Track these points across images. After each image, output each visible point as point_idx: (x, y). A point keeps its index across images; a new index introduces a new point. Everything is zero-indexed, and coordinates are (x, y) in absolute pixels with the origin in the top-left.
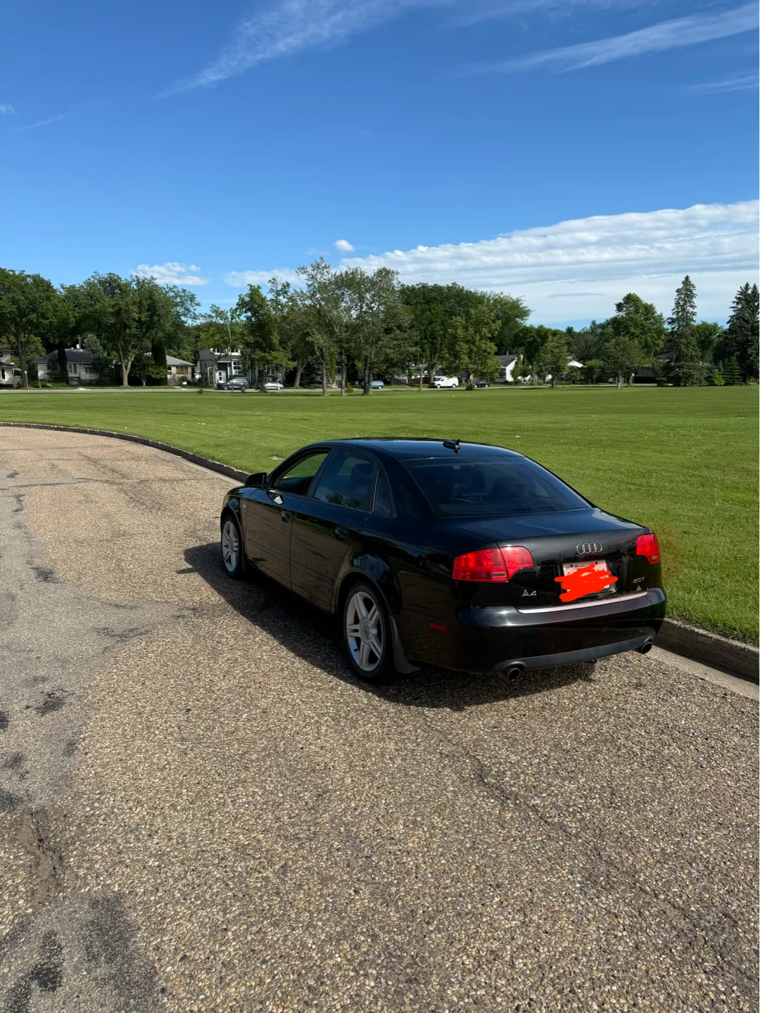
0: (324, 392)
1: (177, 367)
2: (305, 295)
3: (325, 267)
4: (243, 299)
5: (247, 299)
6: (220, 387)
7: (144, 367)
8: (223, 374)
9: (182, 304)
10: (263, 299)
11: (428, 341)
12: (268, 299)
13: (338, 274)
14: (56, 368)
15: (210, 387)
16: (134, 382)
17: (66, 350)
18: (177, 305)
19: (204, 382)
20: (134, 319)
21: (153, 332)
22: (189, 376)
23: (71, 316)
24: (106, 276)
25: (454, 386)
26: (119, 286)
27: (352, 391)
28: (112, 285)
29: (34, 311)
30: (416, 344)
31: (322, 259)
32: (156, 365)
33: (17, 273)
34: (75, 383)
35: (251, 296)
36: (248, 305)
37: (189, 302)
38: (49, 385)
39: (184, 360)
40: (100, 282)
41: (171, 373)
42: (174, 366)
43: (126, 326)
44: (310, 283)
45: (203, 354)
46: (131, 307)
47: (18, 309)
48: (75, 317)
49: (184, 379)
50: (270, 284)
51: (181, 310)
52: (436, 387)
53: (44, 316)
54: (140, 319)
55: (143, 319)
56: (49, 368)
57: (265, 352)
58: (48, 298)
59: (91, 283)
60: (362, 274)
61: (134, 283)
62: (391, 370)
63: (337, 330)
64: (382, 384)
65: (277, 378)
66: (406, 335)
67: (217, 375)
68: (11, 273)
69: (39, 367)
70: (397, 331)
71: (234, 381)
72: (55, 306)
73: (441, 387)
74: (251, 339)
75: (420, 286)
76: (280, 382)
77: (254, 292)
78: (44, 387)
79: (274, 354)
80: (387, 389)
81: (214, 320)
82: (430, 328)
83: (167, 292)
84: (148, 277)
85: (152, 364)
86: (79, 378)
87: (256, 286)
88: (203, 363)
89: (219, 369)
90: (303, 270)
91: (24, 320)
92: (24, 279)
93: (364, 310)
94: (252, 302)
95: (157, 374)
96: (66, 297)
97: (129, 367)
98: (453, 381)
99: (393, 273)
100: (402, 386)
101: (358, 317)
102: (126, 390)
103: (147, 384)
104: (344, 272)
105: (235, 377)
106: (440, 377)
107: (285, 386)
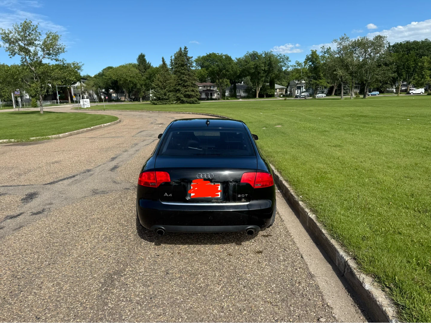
0: (341, 98)
1: (279, 89)
2: (336, 52)
3: (347, 38)
4: (308, 57)
5: (310, 57)
6: (296, 97)
7: (265, 90)
8: (299, 91)
9: (283, 61)
10: (317, 56)
11: (405, 70)
12: (320, 56)
13: (353, 41)
14: (232, 92)
15: (292, 97)
16: (261, 96)
17: (236, 84)
18: (281, 62)
19: (290, 95)
20: (262, 70)
21: (270, 75)
22: (284, 93)
23: (238, 70)
24: (252, 53)
25: (421, 93)
26: (257, 56)
27: (359, 97)
28: (254, 56)
29: (225, 69)
30: (394, 72)
31: (345, 34)
32: (270, 88)
33: (220, 54)
34: (239, 97)
35: (312, 55)
36: (310, 59)
37: (286, 60)
38: (229, 98)
39: (283, 86)
40: (250, 55)
41: (276, 92)
42: (278, 89)
43: (259, 73)
44: (338, 46)
45: (291, 83)
46: (261, 65)
47: (219, 69)
48: (239, 70)
49: (282, 94)
50: (321, 49)
51: (282, 64)
52: (410, 94)
53: (227, 71)
54: (265, 69)
55: (266, 69)
56: (230, 92)
57: (316, 80)
58: (230, 63)
59: (246, 56)
60: (367, 40)
61: (264, 54)
62: (384, 86)
63: (351, 68)
64: (378, 93)
65: (324, 92)
66: (389, 68)
67: (296, 91)
68: (218, 55)
69: (226, 91)
70: (384, 66)
71: (303, 94)
72: (232, 67)
73: (413, 94)
74: (310, 74)
75: (405, 42)
76: (325, 94)
77: (314, 53)
78: (227, 99)
79: (321, 81)
80: (382, 95)
81: (296, 67)
82: (406, 63)
83: (277, 57)
84: (269, 51)
85: (269, 88)
86: (240, 95)
87: (315, 51)
88: (291, 87)
89: (297, 89)
90: (335, 41)
91: (221, 73)
92: (222, 57)
93: (366, 57)
94: (313, 58)
95: (270, 92)
96: (237, 62)
97: (259, 90)
98: (421, 90)
99: (384, 37)
100: (390, 93)
101: (363, 60)
102: (258, 100)
103: (266, 97)
104: (357, 40)
105: (304, 92)
106: (413, 88)
107: (327, 95)
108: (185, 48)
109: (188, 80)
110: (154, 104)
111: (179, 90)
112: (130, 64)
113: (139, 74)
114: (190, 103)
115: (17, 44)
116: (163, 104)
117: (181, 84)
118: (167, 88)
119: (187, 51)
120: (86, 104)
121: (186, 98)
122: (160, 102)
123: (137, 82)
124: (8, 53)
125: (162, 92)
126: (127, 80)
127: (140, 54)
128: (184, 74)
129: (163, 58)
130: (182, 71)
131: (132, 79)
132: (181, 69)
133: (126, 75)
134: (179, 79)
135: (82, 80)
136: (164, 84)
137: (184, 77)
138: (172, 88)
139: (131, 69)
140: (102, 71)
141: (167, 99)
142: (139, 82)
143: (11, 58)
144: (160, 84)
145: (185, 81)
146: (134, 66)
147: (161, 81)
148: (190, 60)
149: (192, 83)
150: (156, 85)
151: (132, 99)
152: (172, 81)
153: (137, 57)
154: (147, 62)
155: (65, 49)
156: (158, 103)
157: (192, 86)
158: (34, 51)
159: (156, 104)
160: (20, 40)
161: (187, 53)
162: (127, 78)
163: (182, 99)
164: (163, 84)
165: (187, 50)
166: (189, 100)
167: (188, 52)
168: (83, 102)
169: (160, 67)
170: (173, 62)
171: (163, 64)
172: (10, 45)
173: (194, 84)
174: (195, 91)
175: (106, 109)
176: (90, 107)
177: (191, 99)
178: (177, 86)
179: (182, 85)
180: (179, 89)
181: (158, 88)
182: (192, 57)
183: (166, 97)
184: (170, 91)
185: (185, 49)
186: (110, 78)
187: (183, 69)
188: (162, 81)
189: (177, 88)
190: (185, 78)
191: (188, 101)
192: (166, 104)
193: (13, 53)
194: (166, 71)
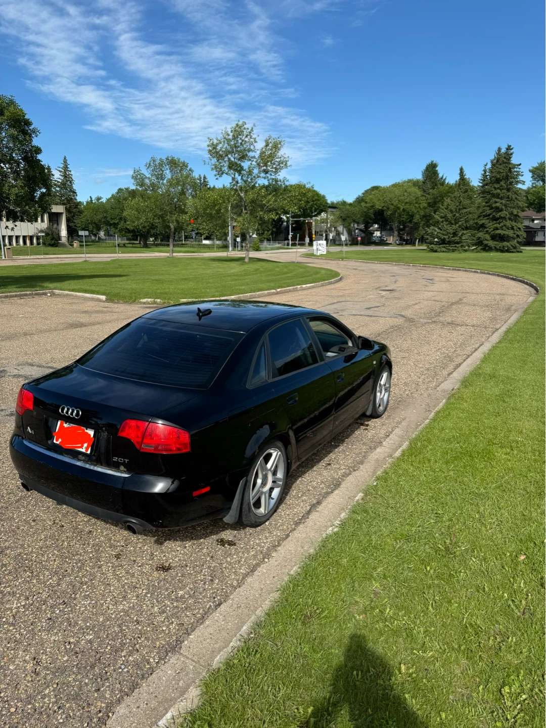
108: (509, 148)
109: (504, 207)
110: (433, 251)
111: (483, 226)
112: (409, 181)
113: (421, 198)
114: (502, 251)
115: (226, 159)
116: (449, 251)
117: (489, 215)
118: (460, 223)
119: (511, 154)
120: (320, 248)
121: (496, 241)
122: (444, 247)
123: (415, 212)
124: (215, 173)
125: (450, 229)
126: (399, 208)
127: (428, 162)
128: (498, 196)
129: (461, 169)
130: (495, 192)
131: (407, 206)
132: (495, 188)
133: (399, 201)
134: (487, 206)
135: (330, 210)
136: (457, 215)
137: (496, 202)
138: (471, 222)
139: (408, 190)
140: (363, 194)
141: (458, 243)
142: (418, 212)
143: (217, 179)
144: (449, 215)
145: (498, 210)
146: (415, 183)
147: (451, 211)
148: (515, 170)
149: (512, 213)
150: (442, 217)
151: (404, 240)
152: (472, 209)
153: (424, 167)
154: (440, 176)
155: (288, 163)
156: (439, 250)
157: (510, 219)
158: (249, 168)
159: (436, 251)
160: (230, 152)
161: (510, 158)
162: (399, 206)
163: (486, 242)
164: (455, 215)
165: (512, 151)
166: (500, 245)
167: (513, 155)
168: (317, 245)
169: (456, 184)
170: (487, 174)
171: (460, 179)
172: (218, 161)
173: (517, 216)
174: (515, 228)
175: (346, 258)
176: (325, 253)
177: (505, 243)
178: (481, 218)
179: (491, 216)
180: (483, 224)
181: (444, 223)
182: (520, 165)
183: (457, 238)
184: (467, 228)
185: (507, 149)
186: (372, 206)
187: (498, 188)
188: (454, 210)
189: (481, 222)
190: (498, 205)
191: (498, 247)
192: (453, 251)
193: (221, 173)
194: (463, 191)
